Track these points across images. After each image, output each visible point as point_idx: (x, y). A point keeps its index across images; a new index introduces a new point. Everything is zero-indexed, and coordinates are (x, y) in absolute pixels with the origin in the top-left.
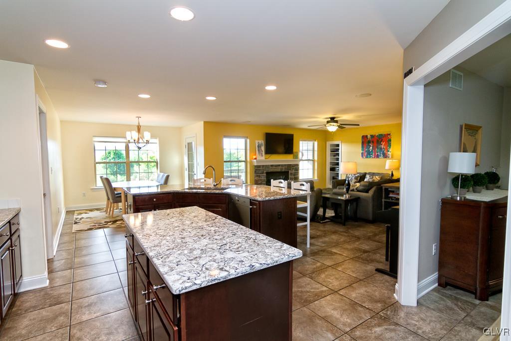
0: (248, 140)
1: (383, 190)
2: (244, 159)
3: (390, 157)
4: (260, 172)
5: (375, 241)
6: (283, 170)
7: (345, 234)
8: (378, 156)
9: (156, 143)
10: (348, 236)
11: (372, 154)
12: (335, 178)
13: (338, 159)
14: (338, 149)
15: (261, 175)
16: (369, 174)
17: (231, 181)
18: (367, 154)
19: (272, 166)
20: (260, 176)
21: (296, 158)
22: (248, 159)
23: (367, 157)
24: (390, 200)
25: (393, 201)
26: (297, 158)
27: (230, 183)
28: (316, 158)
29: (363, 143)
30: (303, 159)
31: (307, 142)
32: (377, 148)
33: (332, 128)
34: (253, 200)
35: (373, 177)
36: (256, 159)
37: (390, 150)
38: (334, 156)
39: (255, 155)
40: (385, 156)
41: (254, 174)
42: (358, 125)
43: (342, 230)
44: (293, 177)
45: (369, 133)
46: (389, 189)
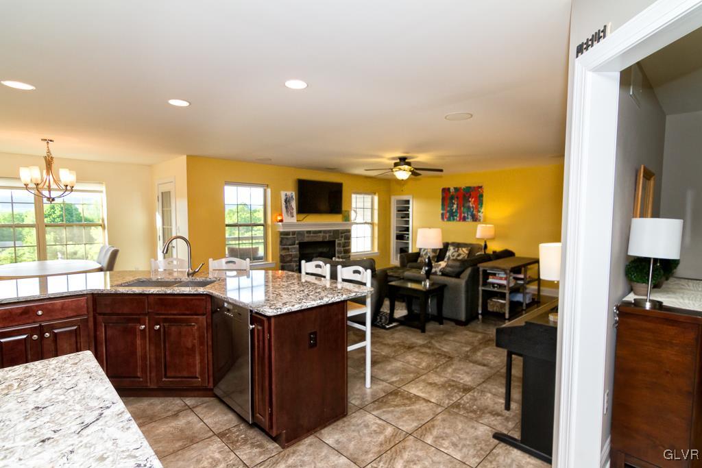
0: (269, 191)
1: (481, 273)
2: (262, 222)
3: (482, 220)
4: (290, 242)
5: (476, 362)
6: (327, 239)
7: (428, 351)
8: (464, 219)
9: (101, 192)
10: (433, 354)
11: (456, 216)
12: (403, 250)
13: (407, 222)
14: (408, 207)
15: (290, 247)
16: (453, 244)
17: (227, 262)
18: (449, 215)
19: (309, 232)
20: (288, 249)
21: (346, 221)
22: (269, 222)
23: (449, 220)
24: (491, 289)
25: (496, 289)
26: (349, 221)
27: (224, 266)
28: (376, 221)
29: (443, 199)
30: (357, 221)
31: (362, 196)
32: (463, 206)
33: (403, 174)
34: (256, 313)
35: (458, 250)
36: (281, 221)
37: (482, 210)
38: (402, 218)
39: (281, 215)
40: (475, 219)
41: (278, 246)
42: (441, 171)
43: (421, 342)
44: (342, 249)
45: (452, 185)
46: (488, 271)
